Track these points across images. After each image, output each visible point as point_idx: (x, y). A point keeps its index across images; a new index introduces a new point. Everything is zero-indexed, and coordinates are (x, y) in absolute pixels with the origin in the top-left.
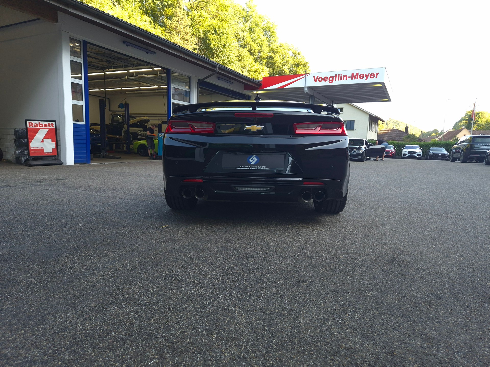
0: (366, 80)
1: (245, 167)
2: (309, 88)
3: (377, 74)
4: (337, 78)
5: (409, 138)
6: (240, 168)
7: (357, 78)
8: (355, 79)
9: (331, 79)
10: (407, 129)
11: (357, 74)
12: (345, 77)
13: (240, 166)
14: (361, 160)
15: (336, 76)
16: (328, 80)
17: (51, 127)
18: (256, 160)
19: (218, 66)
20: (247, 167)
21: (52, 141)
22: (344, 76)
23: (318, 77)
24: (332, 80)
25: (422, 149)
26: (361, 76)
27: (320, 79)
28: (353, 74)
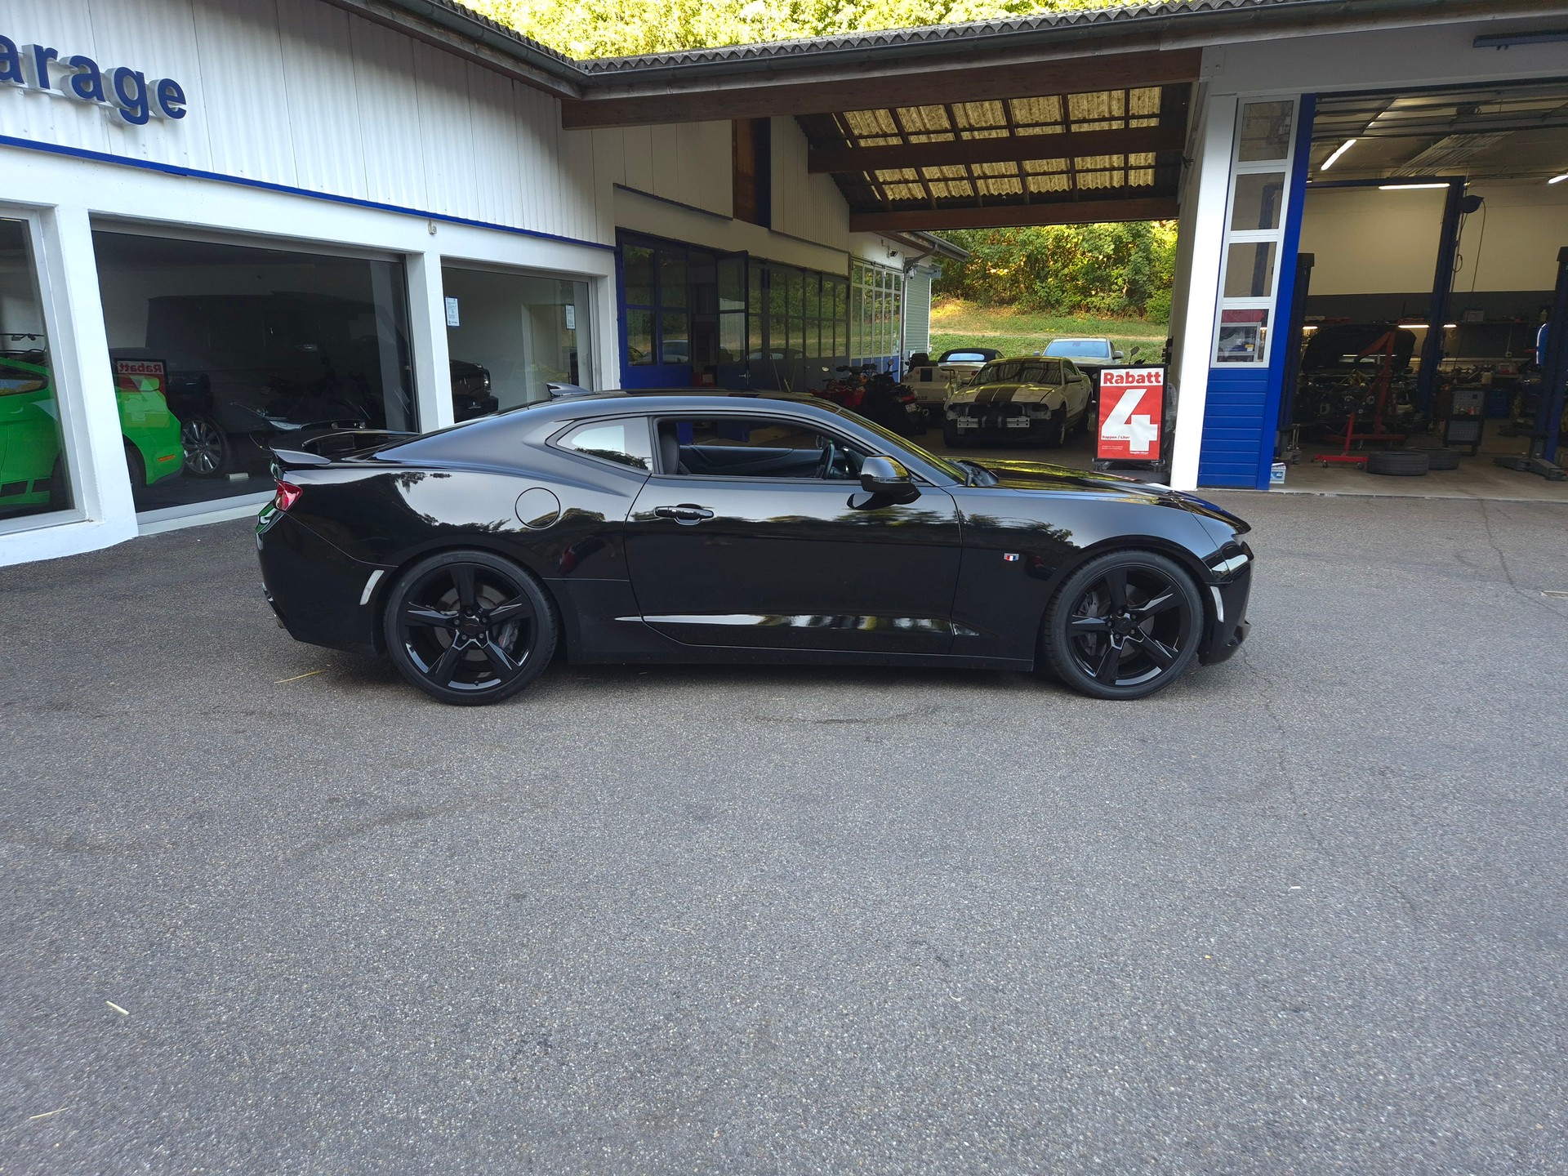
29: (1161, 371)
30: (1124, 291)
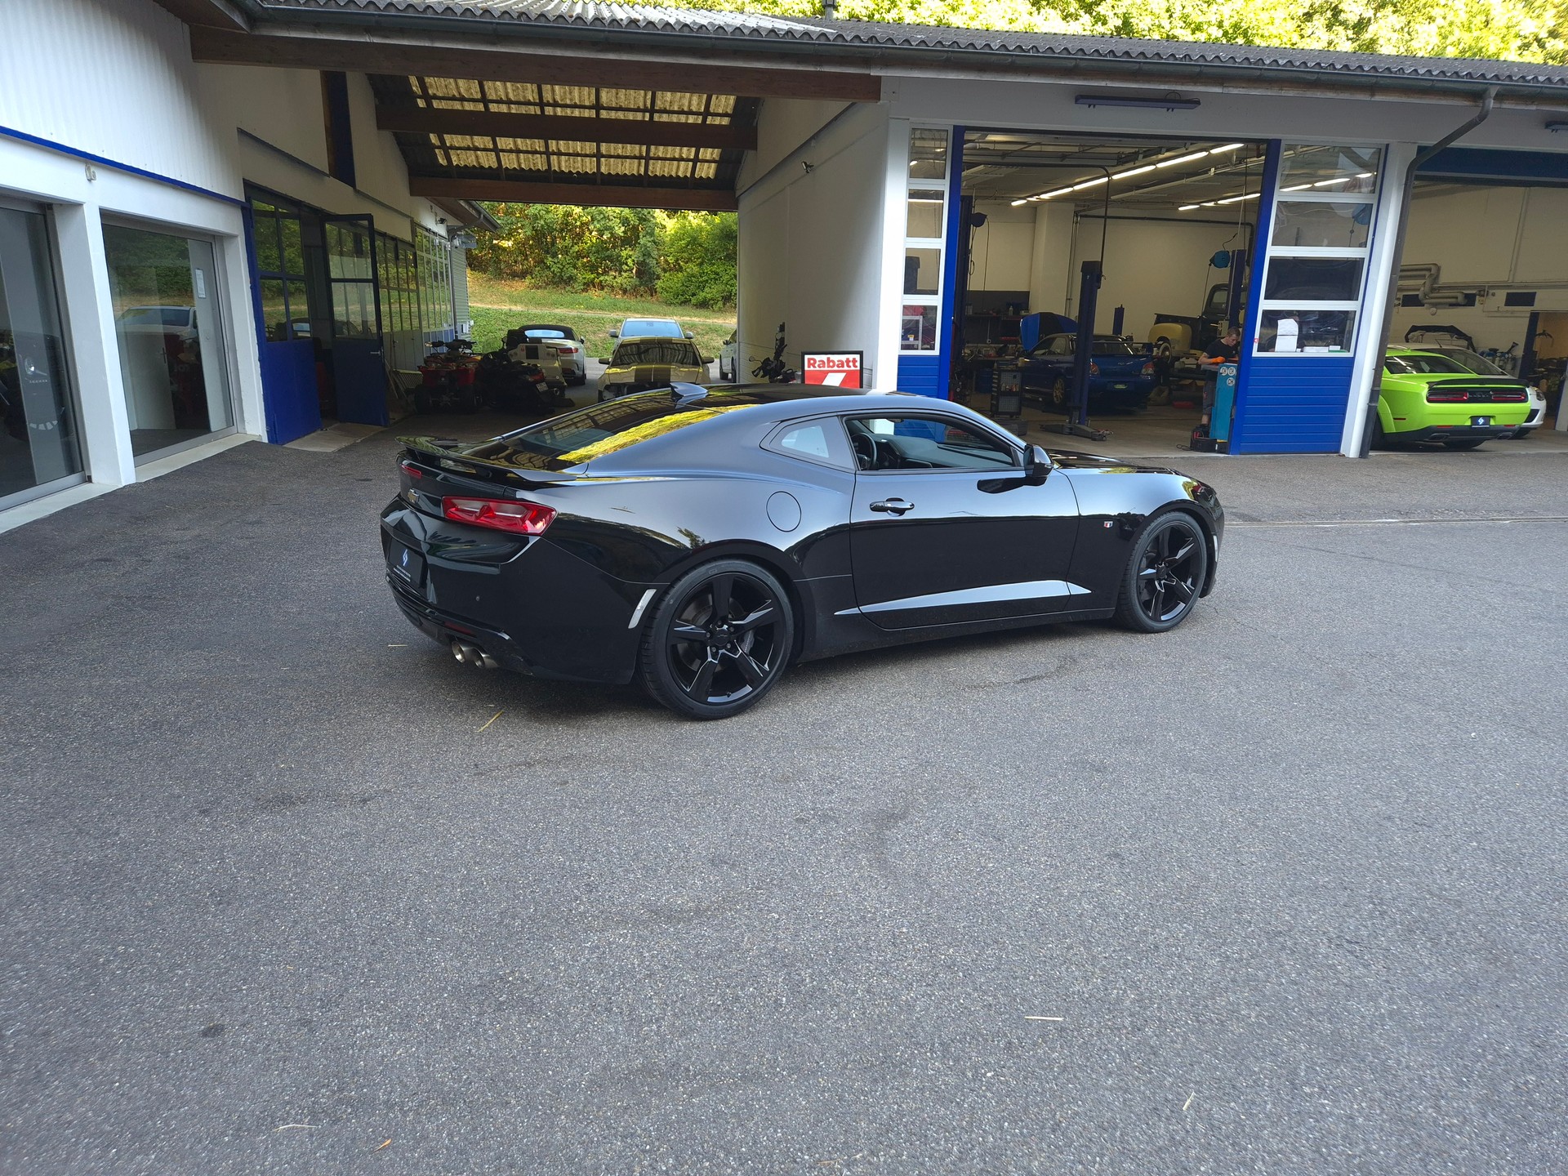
17: (853, 368)
19: (1494, 90)
29: (857, 357)
30: (634, 271)
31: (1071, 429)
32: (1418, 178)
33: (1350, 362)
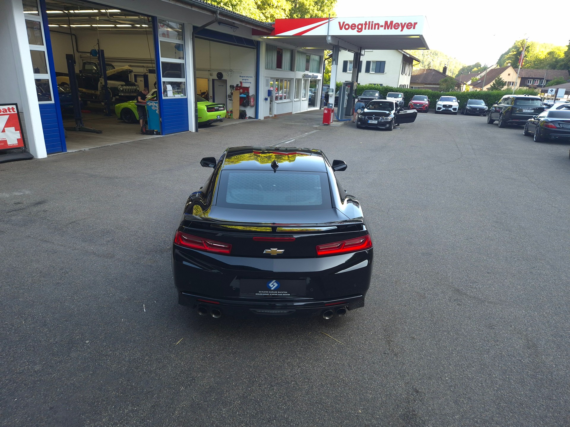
0: (402, 31)
1: (265, 292)
2: (333, 37)
3: (415, 24)
4: (367, 26)
5: (447, 81)
6: (260, 293)
7: (391, 28)
8: (388, 29)
9: (360, 27)
10: (445, 69)
11: (392, 22)
12: (377, 26)
13: (259, 292)
14: (389, 129)
15: (366, 24)
16: (356, 28)
17: (12, 112)
18: (276, 285)
19: (218, 12)
20: (266, 292)
21: (16, 130)
22: (375, 24)
23: (344, 23)
24: (361, 29)
25: (459, 101)
26: (396, 26)
27: (347, 27)
28: (386, 23)
29: (14, 107)
31: (79, 129)
32: (196, 37)
33: (187, 99)
